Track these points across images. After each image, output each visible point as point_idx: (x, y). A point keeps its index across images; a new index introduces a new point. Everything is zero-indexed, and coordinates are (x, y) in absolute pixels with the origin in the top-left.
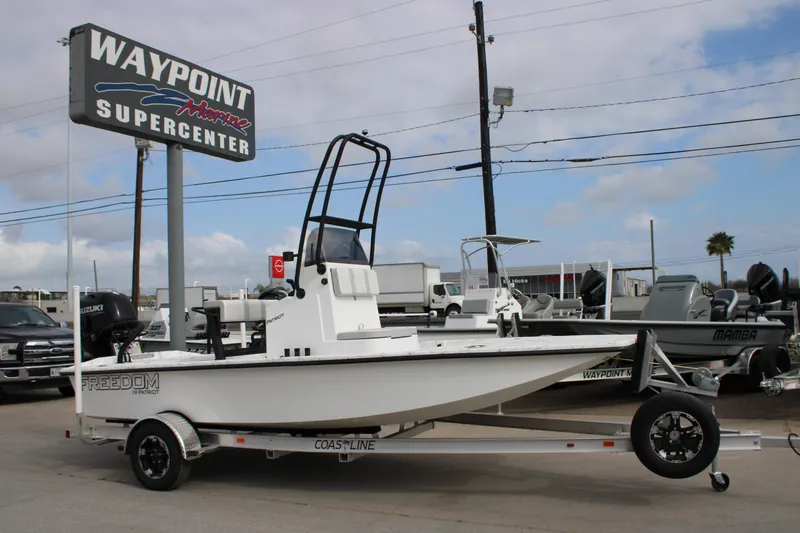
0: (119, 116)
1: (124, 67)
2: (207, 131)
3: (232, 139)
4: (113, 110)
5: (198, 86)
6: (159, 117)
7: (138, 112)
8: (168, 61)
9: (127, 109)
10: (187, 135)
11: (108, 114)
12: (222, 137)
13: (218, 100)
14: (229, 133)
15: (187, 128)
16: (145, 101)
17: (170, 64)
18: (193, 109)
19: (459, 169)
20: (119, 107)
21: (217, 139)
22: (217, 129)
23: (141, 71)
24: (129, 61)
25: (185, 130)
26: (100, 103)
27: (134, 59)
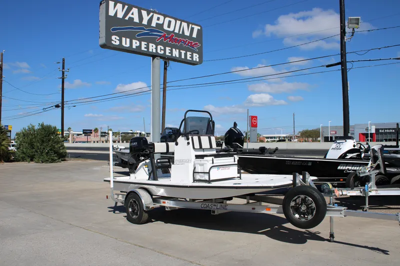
0: (124, 44)
1: (127, 18)
2: (174, 50)
3: (189, 53)
4: (121, 41)
5: (169, 26)
6: (146, 43)
7: (134, 41)
8: (151, 14)
9: (128, 40)
10: (162, 52)
11: (118, 43)
12: (183, 52)
13: (181, 33)
14: (187, 50)
15: (163, 48)
16: (138, 36)
17: (153, 15)
18: (166, 38)
19: (328, 66)
20: (124, 39)
21: (180, 54)
22: (180, 48)
23: (136, 20)
24: (130, 15)
25: (161, 50)
26: (113, 37)
27: (133, 14)
